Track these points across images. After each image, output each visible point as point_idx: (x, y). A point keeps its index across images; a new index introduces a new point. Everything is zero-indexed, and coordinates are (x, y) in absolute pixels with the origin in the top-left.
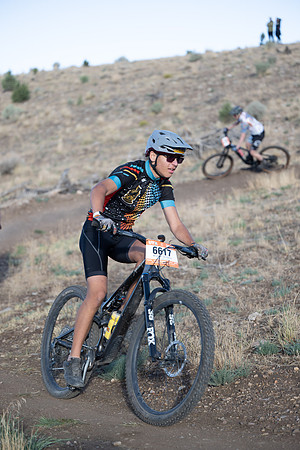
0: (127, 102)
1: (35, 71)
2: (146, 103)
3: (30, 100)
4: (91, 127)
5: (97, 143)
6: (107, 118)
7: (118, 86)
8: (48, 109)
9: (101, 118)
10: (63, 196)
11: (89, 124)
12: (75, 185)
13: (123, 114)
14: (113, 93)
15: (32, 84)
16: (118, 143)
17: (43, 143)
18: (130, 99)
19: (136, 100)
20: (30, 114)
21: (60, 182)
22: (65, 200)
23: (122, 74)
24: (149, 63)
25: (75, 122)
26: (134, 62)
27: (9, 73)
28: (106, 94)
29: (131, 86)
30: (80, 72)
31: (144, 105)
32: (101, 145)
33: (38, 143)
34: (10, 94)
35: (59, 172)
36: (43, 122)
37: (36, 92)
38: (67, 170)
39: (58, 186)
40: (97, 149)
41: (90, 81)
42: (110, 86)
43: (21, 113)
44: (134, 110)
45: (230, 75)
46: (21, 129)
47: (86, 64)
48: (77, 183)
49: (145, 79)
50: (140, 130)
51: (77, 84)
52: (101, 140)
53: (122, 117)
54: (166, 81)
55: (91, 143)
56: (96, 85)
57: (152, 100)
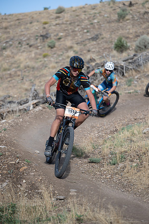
13: (22, 49)
19: (29, 39)
29: (20, 30)
45: (96, 21)
54: (46, 26)
57: (43, 39)
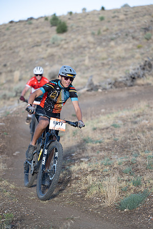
0: (129, 32)
1: (71, 13)
2: (141, 33)
3: (68, 32)
4: (106, 49)
5: (110, 59)
6: (116, 43)
7: (123, 23)
8: (79, 37)
9: (112, 43)
10: (89, 93)
11: (105, 46)
12: (97, 86)
13: (126, 40)
14: (120, 27)
15: (69, 21)
16: (124, 59)
17: (76, 59)
18: (131, 31)
19: (135, 31)
20: (68, 41)
21: (88, 84)
22: (91, 95)
23: (125, 15)
24: (143, 7)
25: (96, 46)
26: (134, 7)
27: (55, 15)
28: (116, 28)
29: (132, 22)
30: (99, 14)
31: (140, 35)
32: (113, 60)
33: (72, 59)
34: (55, 28)
35: (87, 78)
36: (76, 46)
37: (71, 27)
38: (92, 76)
39: (86, 86)
40: (110, 63)
41: (106, 19)
42: (118, 22)
43: (62, 40)
44: (133, 38)
46: (62, 50)
47: (103, 8)
48: (98, 84)
49: (141, 18)
50: (138, 50)
51: (97, 21)
52: (113, 57)
53: (126, 43)
55: (106, 59)
56: (109, 22)
57: (145, 32)
